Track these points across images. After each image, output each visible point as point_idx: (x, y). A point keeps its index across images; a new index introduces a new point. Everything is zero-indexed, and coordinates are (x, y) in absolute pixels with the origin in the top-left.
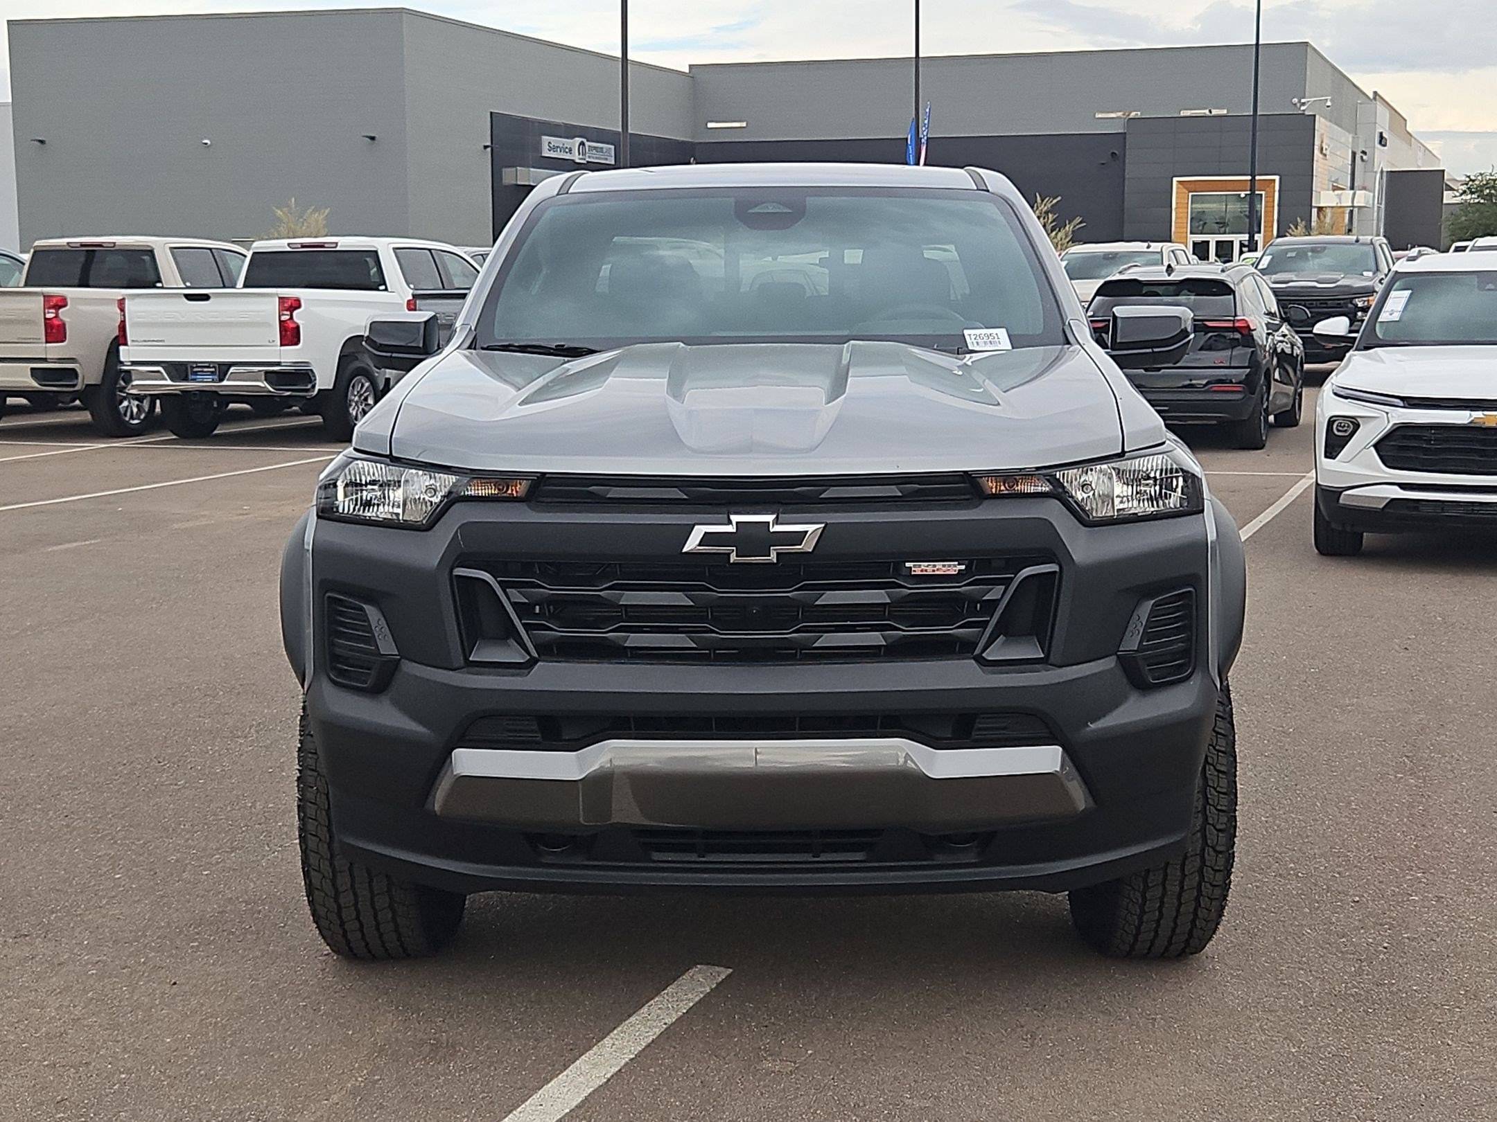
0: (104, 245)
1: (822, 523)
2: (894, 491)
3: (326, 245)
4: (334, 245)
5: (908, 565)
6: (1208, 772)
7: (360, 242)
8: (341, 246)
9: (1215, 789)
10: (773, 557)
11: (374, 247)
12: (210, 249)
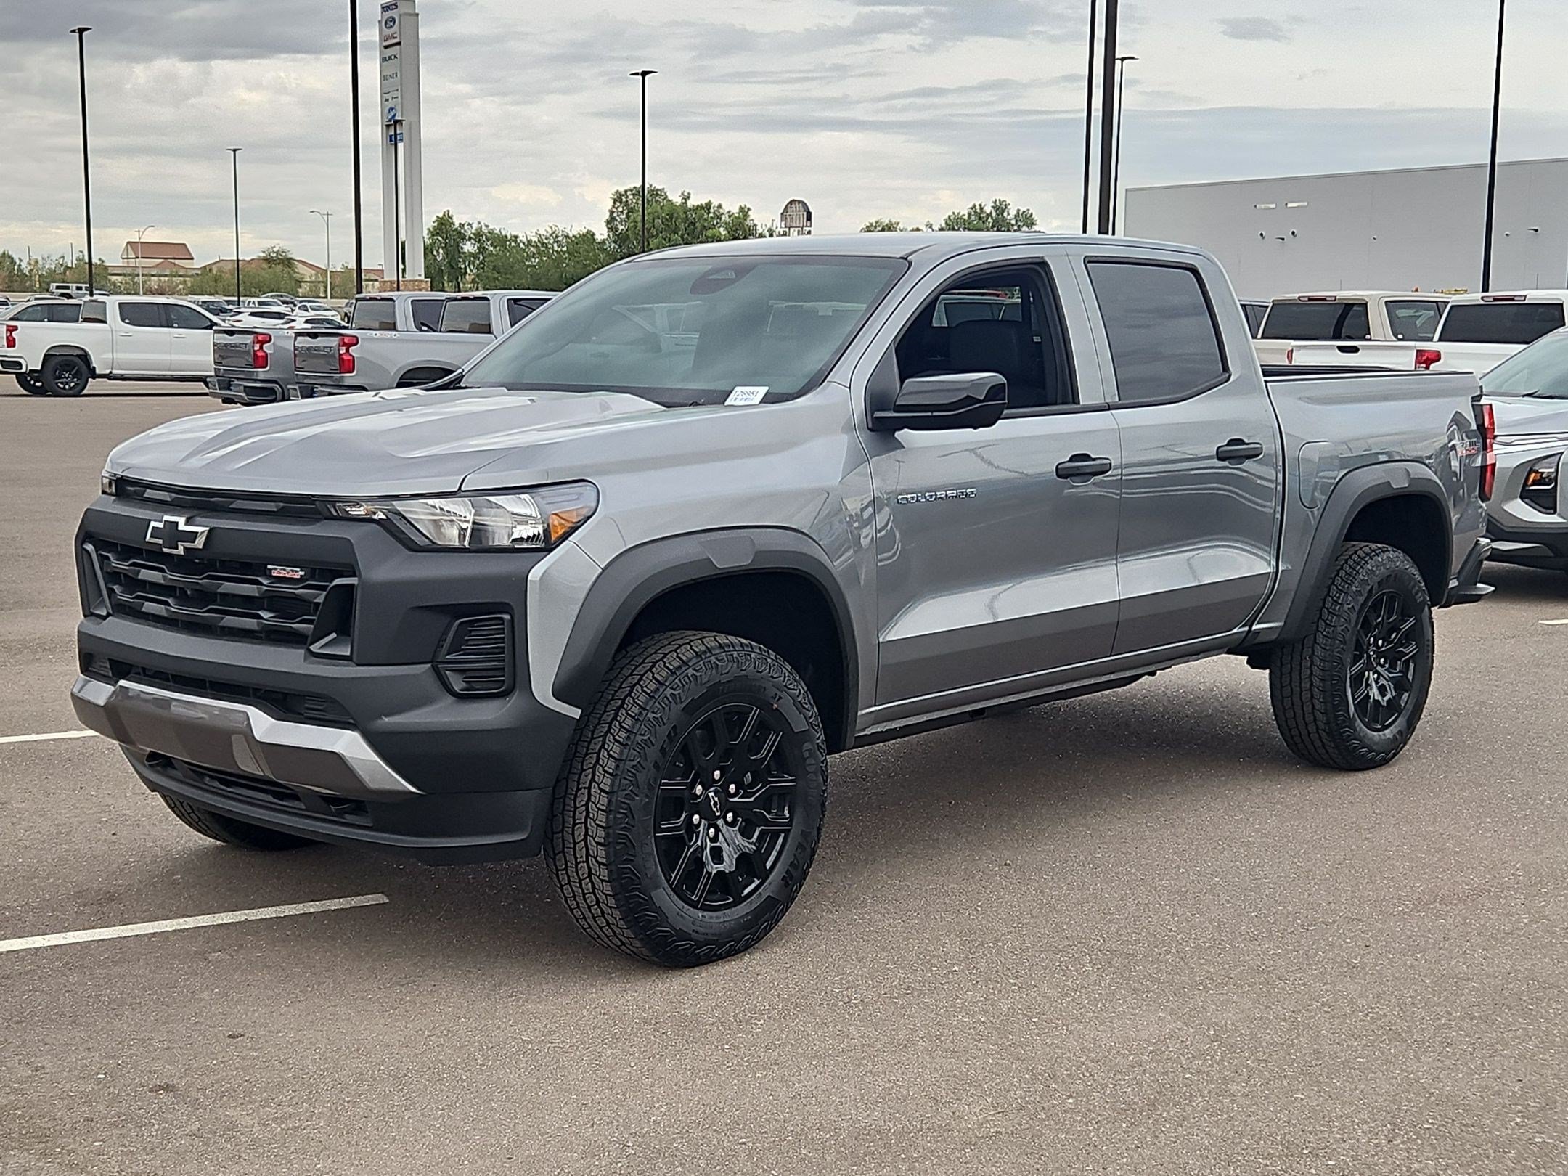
0: (1328, 299)
1: (207, 526)
2: (272, 507)
3: (1516, 298)
4: (1523, 298)
5: (269, 567)
6: (593, 790)
7: (1548, 295)
8: (1529, 299)
9: (596, 805)
10: (181, 551)
11: (1558, 299)
12: (1436, 302)
